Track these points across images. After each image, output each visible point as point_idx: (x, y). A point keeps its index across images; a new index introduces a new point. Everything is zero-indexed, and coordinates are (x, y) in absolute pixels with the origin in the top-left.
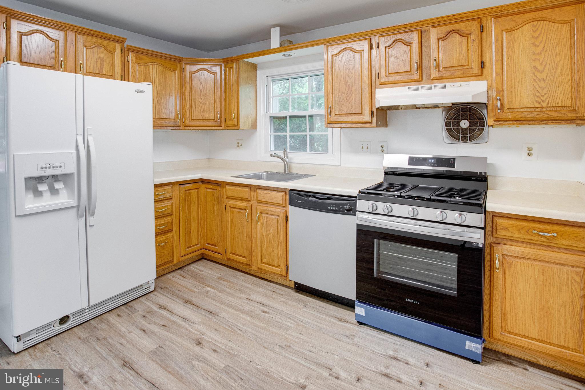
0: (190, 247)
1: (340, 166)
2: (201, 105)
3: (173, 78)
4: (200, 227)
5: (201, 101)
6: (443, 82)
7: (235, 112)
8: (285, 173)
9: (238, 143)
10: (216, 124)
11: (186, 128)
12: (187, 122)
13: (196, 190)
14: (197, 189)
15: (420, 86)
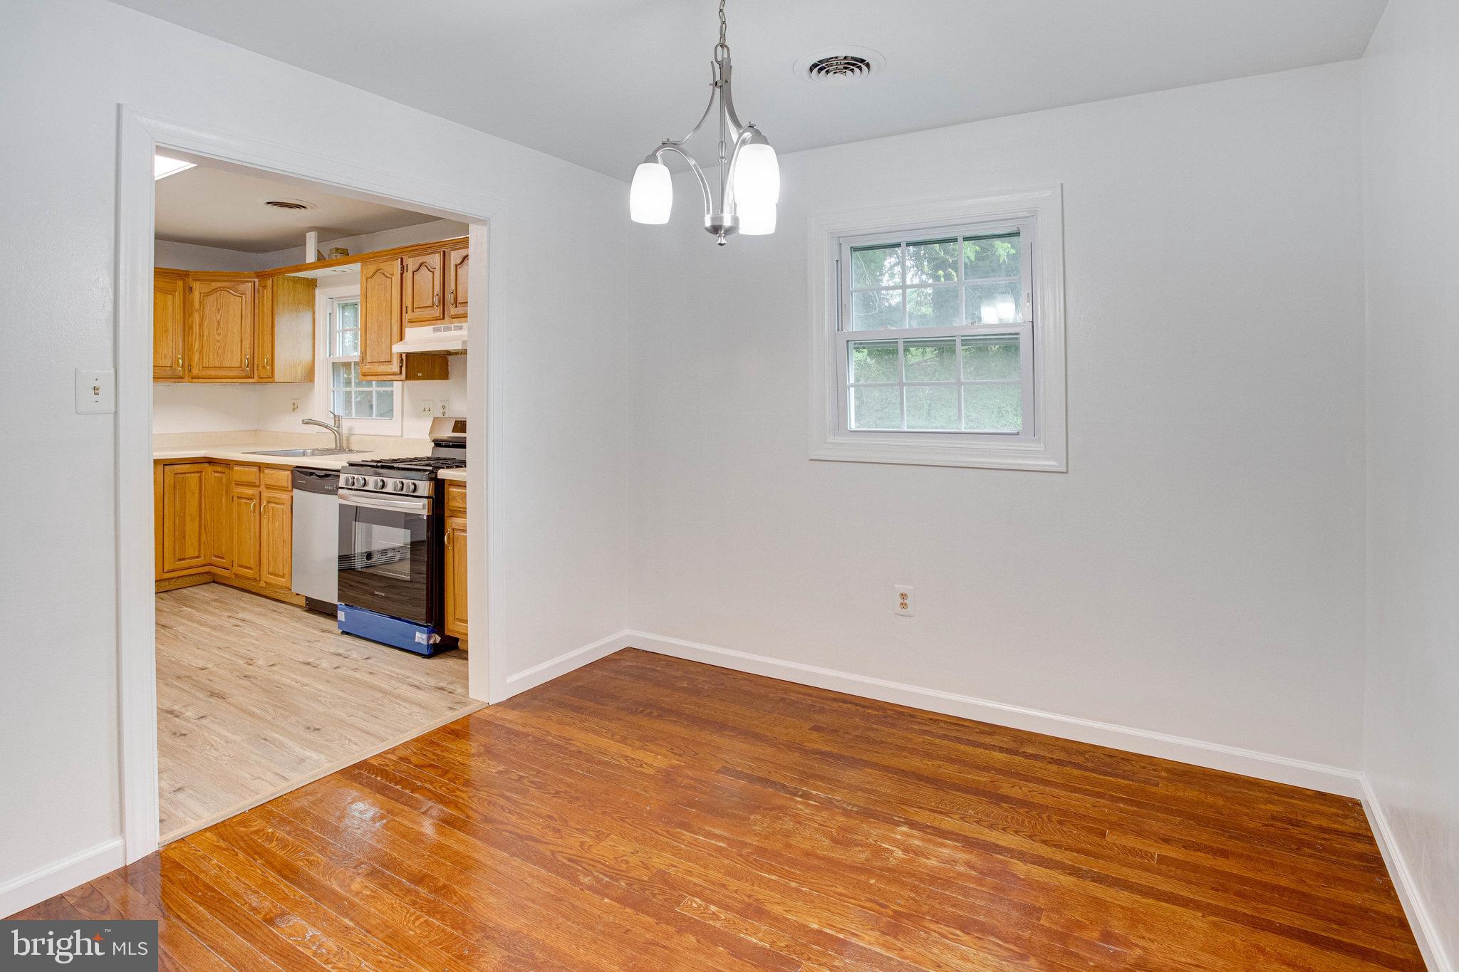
0: (184, 559)
1: (402, 436)
2: (218, 344)
3: (170, 303)
4: (203, 530)
5: (218, 338)
6: (460, 323)
7: (269, 356)
8: (336, 449)
9: (294, 404)
10: (243, 374)
11: (194, 380)
12: (195, 371)
13: (198, 475)
14: (198, 472)
15: (442, 326)
